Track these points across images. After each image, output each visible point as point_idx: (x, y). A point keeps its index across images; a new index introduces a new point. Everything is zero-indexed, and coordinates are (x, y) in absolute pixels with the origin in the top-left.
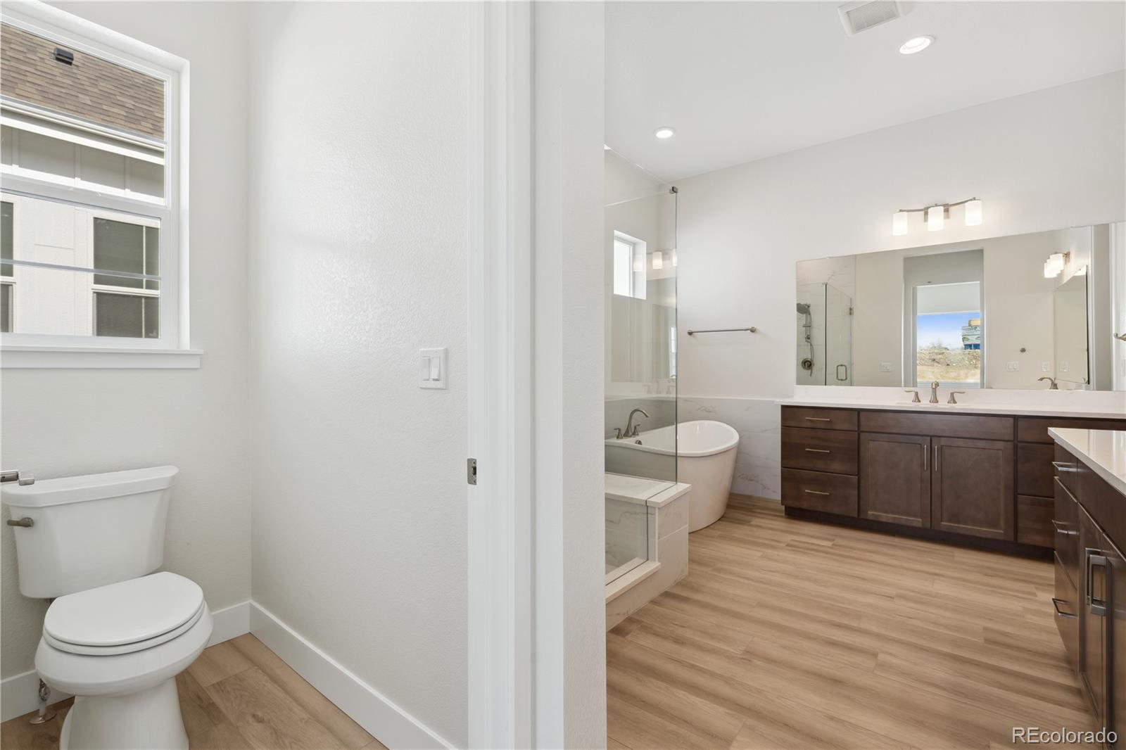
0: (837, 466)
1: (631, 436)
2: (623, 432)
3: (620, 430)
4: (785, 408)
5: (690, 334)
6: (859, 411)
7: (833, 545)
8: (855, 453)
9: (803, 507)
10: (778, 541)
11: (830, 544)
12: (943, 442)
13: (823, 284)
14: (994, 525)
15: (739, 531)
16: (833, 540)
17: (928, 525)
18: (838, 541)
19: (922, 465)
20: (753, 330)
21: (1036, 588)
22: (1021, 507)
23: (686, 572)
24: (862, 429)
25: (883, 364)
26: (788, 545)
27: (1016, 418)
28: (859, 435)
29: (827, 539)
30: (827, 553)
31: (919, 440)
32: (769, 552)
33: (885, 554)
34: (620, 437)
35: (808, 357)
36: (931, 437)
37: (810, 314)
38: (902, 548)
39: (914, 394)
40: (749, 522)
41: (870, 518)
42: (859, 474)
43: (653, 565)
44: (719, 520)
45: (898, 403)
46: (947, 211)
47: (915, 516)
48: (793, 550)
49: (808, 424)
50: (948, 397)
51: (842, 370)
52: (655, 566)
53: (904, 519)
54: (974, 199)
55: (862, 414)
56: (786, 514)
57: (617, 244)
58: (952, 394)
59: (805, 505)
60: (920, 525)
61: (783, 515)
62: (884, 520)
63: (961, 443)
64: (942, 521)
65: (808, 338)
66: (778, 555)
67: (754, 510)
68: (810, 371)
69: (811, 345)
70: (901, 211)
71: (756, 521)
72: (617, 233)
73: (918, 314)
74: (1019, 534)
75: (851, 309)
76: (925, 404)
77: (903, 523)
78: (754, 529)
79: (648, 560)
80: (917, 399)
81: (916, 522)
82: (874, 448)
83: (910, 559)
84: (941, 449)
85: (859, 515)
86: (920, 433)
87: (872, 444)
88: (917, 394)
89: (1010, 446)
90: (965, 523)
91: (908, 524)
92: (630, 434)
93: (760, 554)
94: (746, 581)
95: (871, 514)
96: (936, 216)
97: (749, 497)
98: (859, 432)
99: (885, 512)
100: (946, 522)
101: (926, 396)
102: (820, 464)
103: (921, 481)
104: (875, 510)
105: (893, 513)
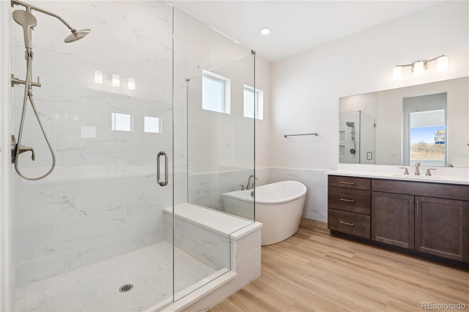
0: (358, 210)
1: (250, 189)
2: (245, 186)
3: (243, 186)
4: (330, 176)
5: (286, 136)
6: (371, 179)
7: (353, 257)
8: (369, 203)
9: (339, 231)
10: (321, 252)
11: (351, 256)
12: (422, 199)
13: (359, 111)
14: (456, 251)
15: (302, 244)
16: (354, 253)
17: (413, 248)
18: (357, 254)
19: (409, 212)
20: (316, 135)
23: (259, 274)
24: (373, 189)
26: (327, 256)
28: (371, 192)
29: (350, 252)
30: (349, 263)
31: (407, 197)
32: (315, 260)
33: (384, 266)
34: (243, 189)
35: (353, 148)
36: (415, 196)
37: (354, 127)
38: (396, 261)
39: (405, 169)
40: (309, 238)
41: (377, 240)
42: (371, 215)
43: (232, 274)
44: (293, 236)
45: (396, 176)
46: (425, 64)
47: (404, 241)
48: (329, 260)
49: (342, 186)
50: (426, 172)
51: (370, 154)
52: (234, 274)
53: (397, 243)
54: (444, 56)
55: (373, 181)
56: (331, 233)
57: (245, 92)
58: (428, 170)
60: (407, 247)
61: (329, 233)
62: (386, 242)
63: (433, 200)
64: (421, 246)
65: (353, 139)
66: (319, 263)
67: (314, 230)
68: (354, 154)
69: (354, 142)
70: (398, 66)
71: (314, 237)
72: (245, 86)
73: (411, 127)
75: (375, 125)
76: (412, 177)
77: (397, 245)
78: (311, 243)
79: (230, 270)
80: (407, 173)
81: (405, 245)
82: (379, 200)
83: (400, 271)
84: (421, 203)
85: (371, 237)
86: (408, 194)
87: (378, 199)
88: (407, 169)
89: (466, 204)
90: (436, 248)
91: (401, 246)
92: (249, 188)
93: (308, 261)
94: (293, 283)
95: (378, 238)
96: (419, 67)
97: (314, 221)
98: (371, 191)
99: (387, 238)
100: (425, 247)
101: (412, 171)
102: (349, 208)
103: (409, 222)
104: (380, 236)
105: (391, 239)
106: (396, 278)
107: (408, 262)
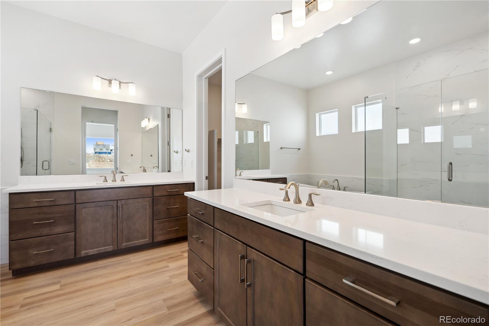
0: (59, 229)
4: (12, 195)
6: (75, 191)
7: (61, 286)
8: (73, 217)
9: (30, 266)
11: (57, 287)
12: (123, 202)
13: (34, 109)
14: (144, 237)
16: (59, 282)
17: (116, 248)
18: (63, 281)
19: (113, 216)
21: (167, 262)
22: (155, 226)
24: (77, 202)
25: (71, 160)
27: (153, 186)
28: (75, 206)
29: (54, 284)
30: (58, 296)
31: (111, 203)
33: (97, 277)
36: (117, 200)
38: (105, 267)
39: (104, 178)
41: (83, 255)
42: (75, 231)
45: (97, 184)
46: (120, 85)
47: (109, 245)
49: (35, 205)
50: (121, 179)
51: (46, 164)
53: (102, 249)
54: (133, 83)
55: (77, 192)
56: (13, 275)
58: (122, 177)
59: (32, 263)
60: (111, 249)
61: (11, 276)
62: (92, 254)
63: (131, 201)
64: (123, 244)
70: (97, 76)
73: (87, 137)
74: (154, 238)
75: (51, 129)
76: (111, 184)
77: (102, 251)
80: (106, 180)
81: (109, 248)
82: (84, 213)
83: (111, 273)
84: (122, 206)
85: (75, 256)
86: (112, 200)
87: (84, 211)
88: (105, 177)
89: (151, 199)
90: (133, 241)
91: (106, 251)
95: (83, 253)
96: (115, 84)
98: (75, 204)
99: (92, 249)
100: (125, 243)
101: (110, 179)
102: (45, 231)
103: (113, 225)
104: (86, 250)
105: (97, 248)
106: (112, 282)
107: (112, 263)
